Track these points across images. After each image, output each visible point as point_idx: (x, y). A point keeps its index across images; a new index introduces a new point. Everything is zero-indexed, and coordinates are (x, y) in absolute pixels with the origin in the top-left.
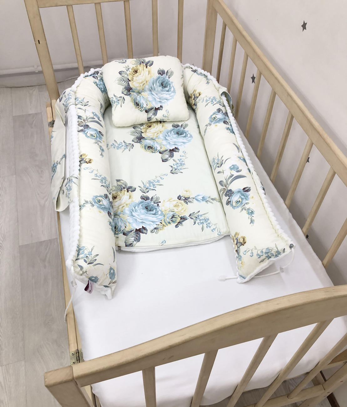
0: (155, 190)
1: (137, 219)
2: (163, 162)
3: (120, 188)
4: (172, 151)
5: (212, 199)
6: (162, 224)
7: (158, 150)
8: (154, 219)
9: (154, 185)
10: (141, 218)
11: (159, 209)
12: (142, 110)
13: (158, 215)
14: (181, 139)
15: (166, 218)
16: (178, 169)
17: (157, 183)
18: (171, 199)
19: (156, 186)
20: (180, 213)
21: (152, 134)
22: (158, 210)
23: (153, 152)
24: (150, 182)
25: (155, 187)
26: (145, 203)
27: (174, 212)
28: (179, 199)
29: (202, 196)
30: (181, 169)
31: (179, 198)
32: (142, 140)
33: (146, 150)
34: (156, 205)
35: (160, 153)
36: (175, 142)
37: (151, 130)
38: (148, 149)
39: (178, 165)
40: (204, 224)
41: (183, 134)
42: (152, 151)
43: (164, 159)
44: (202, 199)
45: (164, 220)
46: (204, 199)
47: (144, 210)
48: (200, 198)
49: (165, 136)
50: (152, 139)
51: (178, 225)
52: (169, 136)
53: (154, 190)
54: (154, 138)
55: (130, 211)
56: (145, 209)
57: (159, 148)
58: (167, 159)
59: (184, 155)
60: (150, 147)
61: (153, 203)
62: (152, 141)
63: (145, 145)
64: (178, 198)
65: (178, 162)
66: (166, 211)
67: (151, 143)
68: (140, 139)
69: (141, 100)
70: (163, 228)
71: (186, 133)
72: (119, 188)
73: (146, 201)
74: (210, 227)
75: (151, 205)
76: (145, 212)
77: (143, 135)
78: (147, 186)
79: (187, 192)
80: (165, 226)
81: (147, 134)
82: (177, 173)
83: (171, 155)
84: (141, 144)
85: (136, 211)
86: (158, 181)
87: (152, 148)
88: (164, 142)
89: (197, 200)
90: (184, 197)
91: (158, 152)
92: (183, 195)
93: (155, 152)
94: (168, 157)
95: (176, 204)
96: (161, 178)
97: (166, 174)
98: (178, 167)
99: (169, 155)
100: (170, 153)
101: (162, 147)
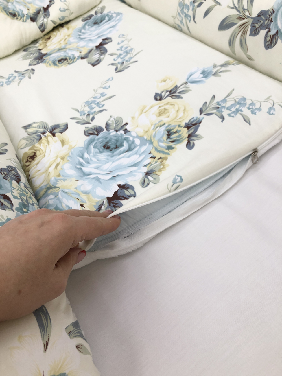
0: (106, 110)
1: (100, 177)
2: (93, 66)
3: (36, 137)
4: (100, 46)
5: (222, 66)
6: (154, 158)
7: (77, 58)
8: (135, 158)
9: (98, 104)
10: (106, 170)
11: (131, 136)
12: (25, 20)
13: (138, 148)
14: (105, 25)
15: (155, 143)
16: (127, 61)
17: (103, 98)
18: (144, 107)
20: (180, 120)
21: (57, 44)
22: (131, 139)
23: (71, 62)
24: (88, 103)
25: (103, 106)
26: (99, 139)
27: (167, 125)
28: (160, 100)
29: (200, 72)
30: (132, 58)
31: (158, 98)
32: (45, 57)
33: (58, 66)
34: (122, 132)
35: (82, 58)
36: (98, 34)
37: (53, 41)
38: (61, 63)
39: (122, 56)
40: (241, 110)
41: (105, 19)
42: (68, 62)
43: (93, 62)
44: (202, 76)
45: (156, 149)
46: (205, 74)
47: (104, 154)
48: (198, 76)
49: (78, 37)
50: (60, 50)
51: (191, 142)
52: (84, 34)
53: (103, 110)
54: (63, 46)
55: (76, 167)
56: (105, 150)
57: (77, 54)
58: (98, 60)
59: (123, 39)
60: (61, 61)
61: (114, 133)
62: (62, 51)
63: (53, 61)
64: (156, 99)
65: (119, 52)
66: (147, 132)
67: (62, 55)
68: (41, 58)
69: (15, 7)
70: (164, 166)
71: (107, 15)
72: (33, 139)
73: (97, 135)
74: (259, 109)
75: (112, 137)
76: (108, 156)
77: (43, 52)
78: (86, 112)
79: (165, 81)
80: (166, 159)
81: (49, 48)
82: (129, 67)
83: (102, 52)
84: (45, 62)
85: (88, 163)
86: (102, 95)
87: (66, 59)
88: (82, 44)
89: (193, 82)
90: (167, 91)
91: (77, 59)
92: (162, 90)
93: (73, 61)
94: (99, 56)
95: (160, 110)
96: (104, 88)
97: (109, 79)
98: (124, 59)
99: (98, 53)
100: (98, 50)
101: (81, 51)
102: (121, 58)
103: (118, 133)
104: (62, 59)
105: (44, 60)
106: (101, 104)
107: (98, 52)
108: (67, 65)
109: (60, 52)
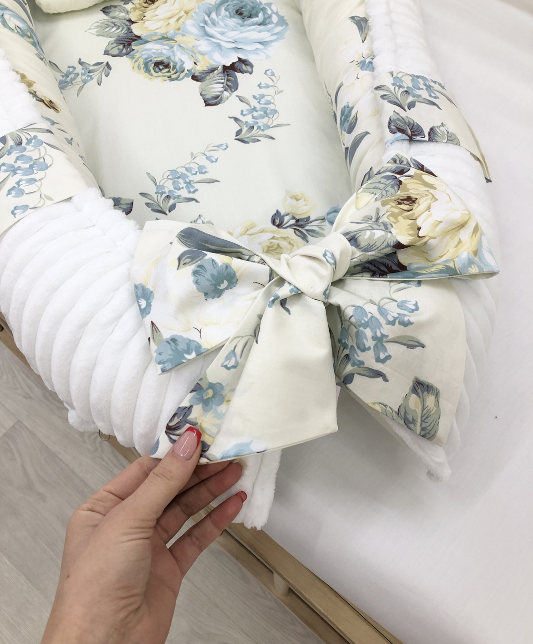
0: (197, 201)
2: (207, 105)
4: (230, 70)
7: (186, 71)
9: (189, 184)
14: (253, 30)
16: (259, 128)
17: (199, 177)
18: (253, 226)
19: (197, 186)
21: (162, 22)
23: (174, 76)
24: (175, 176)
25: (194, 192)
28: (279, 226)
30: (269, 127)
31: (277, 222)
32: (135, 45)
33: (152, 75)
35: (194, 78)
36: (235, 42)
37: (158, 12)
38: (157, 69)
39: (255, 114)
41: (257, 16)
42: (169, 74)
43: (208, 97)
49: (202, 25)
50: (165, 38)
52: (214, 24)
53: (193, 199)
54: (171, 32)
57: (188, 65)
58: (218, 97)
59: (270, 82)
60: (161, 65)
62: (166, 45)
63: (146, 59)
64: (274, 222)
65: (254, 103)
67: (164, 52)
68: (127, 42)
71: (264, 10)
77: (136, 30)
78: (167, 190)
79: (297, 200)
81: (147, 24)
82: (258, 141)
83: (229, 83)
84: (132, 58)
86: (201, 170)
87: (167, 66)
88: (203, 45)
90: (294, 218)
91: (186, 75)
92: (287, 212)
93: (179, 76)
94: (222, 89)
95: (271, 243)
96: (208, 158)
97: (222, 145)
98: (258, 121)
99: (223, 83)
100: (224, 77)
101: (197, 60)
102: (253, 117)
104: (161, 63)
105: (134, 50)
106: (194, 187)
107: (223, 81)
108: (166, 78)
109: (164, 45)
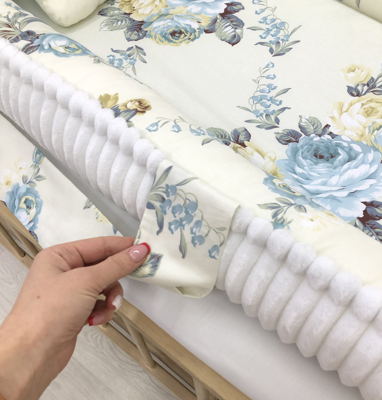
0: (289, 108)
2: (233, 45)
4: (227, 14)
7: (197, 30)
8: (364, 169)
9: (272, 100)
11: (344, 141)
16: (283, 40)
17: (274, 92)
18: (342, 105)
21: (150, 6)
22: (345, 144)
23: (192, 37)
24: (258, 99)
25: (281, 103)
28: (359, 95)
30: (289, 36)
31: (355, 93)
32: (145, 28)
33: (176, 43)
35: (207, 32)
38: (176, 38)
39: (272, 33)
42: (187, 37)
43: (228, 39)
50: (161, 16)
53: (284, 108)
54: (163, 11)
57: (195, 26)
58: (235, 36)
59: (263, 7)
60: (176, 34)
63: (161, 34)
65: (264, 26)
67: (170, 24)
68: (138, 28)
73: (297, 142)
75: (319, 144)
77: (136, 17)
78: (263, 112)
79: (354, 71)
81: (140, 11)
82: (291, 49)
83: (234, 23)
84: (150, 36)
86: (271, 87)
88: (194, 8)
90: (364, 85)
91: (200, 33)
92: (356, 84)
93: (195, 36)
94: (233, 30)
96: (268, 77)
97: (268, 65)
98: (278, 36)
100: (227, 21)
101: (198, 20)
103: (322, 137)
105: (147, 31)
106: (277, 100)
107: (228, 24)
108: (188, 41)
109: (165, 20)
